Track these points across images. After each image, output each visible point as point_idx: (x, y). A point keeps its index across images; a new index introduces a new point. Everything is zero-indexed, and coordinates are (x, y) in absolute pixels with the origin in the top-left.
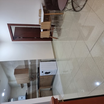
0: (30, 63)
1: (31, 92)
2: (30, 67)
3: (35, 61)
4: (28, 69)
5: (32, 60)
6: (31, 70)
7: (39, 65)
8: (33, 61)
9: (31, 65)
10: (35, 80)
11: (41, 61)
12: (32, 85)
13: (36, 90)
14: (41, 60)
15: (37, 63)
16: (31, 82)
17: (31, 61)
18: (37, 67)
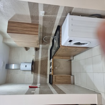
0: (41, 13)
1: (40, 58)
2: (41, 22)
3: (56, 8)
4: (38, 25)
5: (49, 5)
6: (44, 28)
7: (63, 20)
8: (51, 9)
9: (44, 19)
10: (47, 45)
11: (70, 12)
12: (42, 49)
13: (47, 57)
14: (72, 8)
15: (59, 17)
16: (41, 46)
17: (47, 7)
18: (57, 24)
